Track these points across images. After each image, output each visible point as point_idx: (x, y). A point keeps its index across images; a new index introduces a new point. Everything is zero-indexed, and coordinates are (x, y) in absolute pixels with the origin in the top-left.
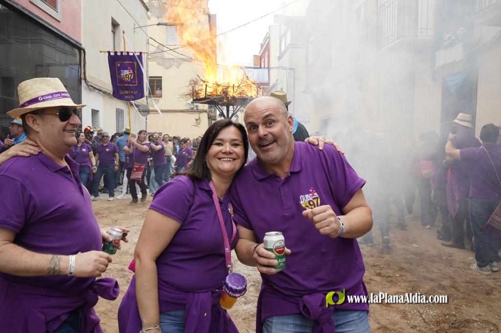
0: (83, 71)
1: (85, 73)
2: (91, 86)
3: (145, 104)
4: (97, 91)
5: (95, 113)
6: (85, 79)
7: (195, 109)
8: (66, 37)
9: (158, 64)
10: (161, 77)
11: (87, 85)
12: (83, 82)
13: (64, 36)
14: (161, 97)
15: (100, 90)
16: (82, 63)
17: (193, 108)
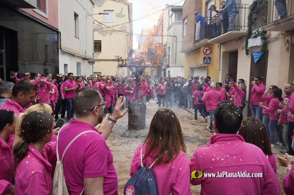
0: (59, 44)
1: (60, 45)
2: (64, 52)
3: (92, 58)
4: (67, 54)
5: (66, 65)
6: (61, 48)
7: (120, 59)
8: (51, 27)
9: (99, 33)
10: (101, 41)
11: (62, 51)
12: (60, 50)
13: (50, 27)
14: (101, 52)
15: (68, 53)
16: (59, 39)
17: (119, 59)
